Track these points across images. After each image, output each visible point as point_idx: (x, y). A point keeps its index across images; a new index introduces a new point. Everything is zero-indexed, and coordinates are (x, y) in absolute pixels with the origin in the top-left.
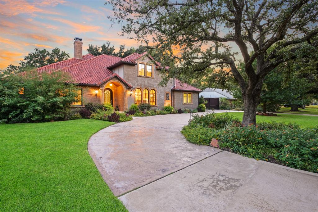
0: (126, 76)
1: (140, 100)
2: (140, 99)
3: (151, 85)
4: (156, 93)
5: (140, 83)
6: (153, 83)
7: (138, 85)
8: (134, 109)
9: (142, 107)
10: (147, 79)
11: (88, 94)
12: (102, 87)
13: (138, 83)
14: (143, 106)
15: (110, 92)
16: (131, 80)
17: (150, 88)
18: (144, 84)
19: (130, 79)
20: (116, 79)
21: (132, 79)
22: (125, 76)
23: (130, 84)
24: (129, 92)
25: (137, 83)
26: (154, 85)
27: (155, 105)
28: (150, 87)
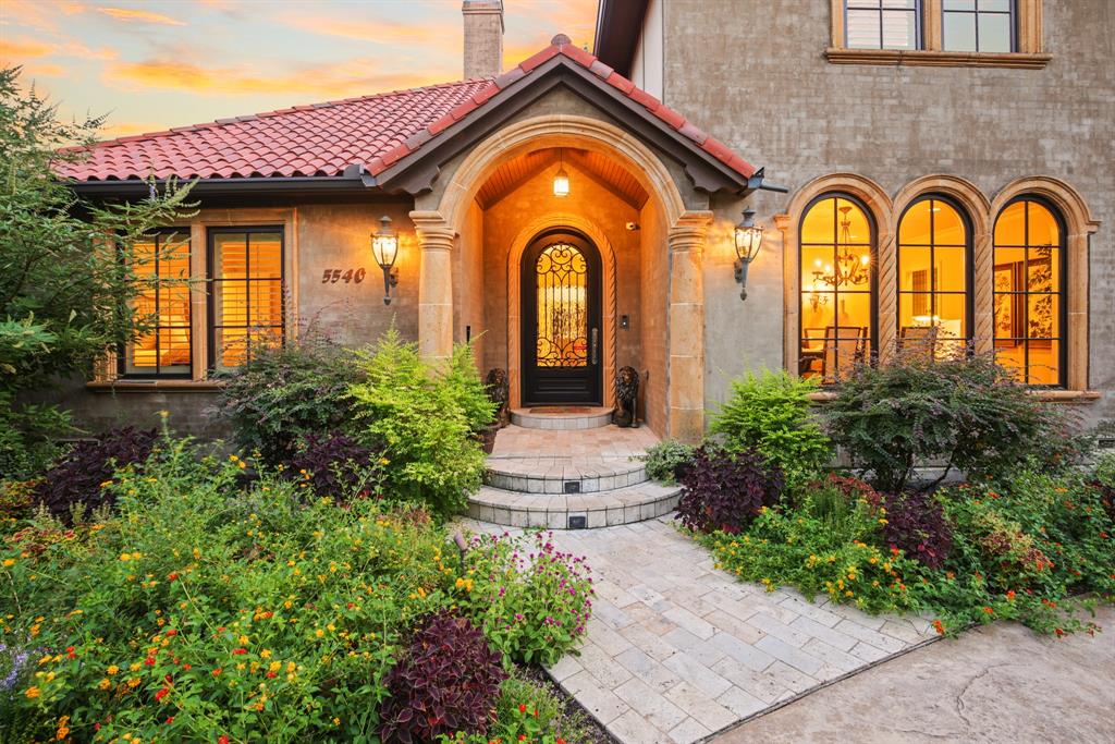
0: (687, 69)
1: (866, 323)
2: (857, 311)
3: (1002, 147)
4: (1080, 232)
5: (856, 130)
6: (1029, 126)
7: (828, 155)
8: (755, 434)
9: (874, 421)
10: (942, 76)
11: (327, 274)
12: (430, 200)
13: (828, 131)
14: (903, 417)
15: (579, 264)
16: (748, 105)
17: (986, 182)
18: (914, 145)
19: (732, 90)
20: (571, 104)
21: (761, 90)
22: (678, 65)
23: (741, 147)
24: (723, 240)
25: (820, 138)
26: (1048, 144)
27: (1064, 383)
28: (997, 166)
